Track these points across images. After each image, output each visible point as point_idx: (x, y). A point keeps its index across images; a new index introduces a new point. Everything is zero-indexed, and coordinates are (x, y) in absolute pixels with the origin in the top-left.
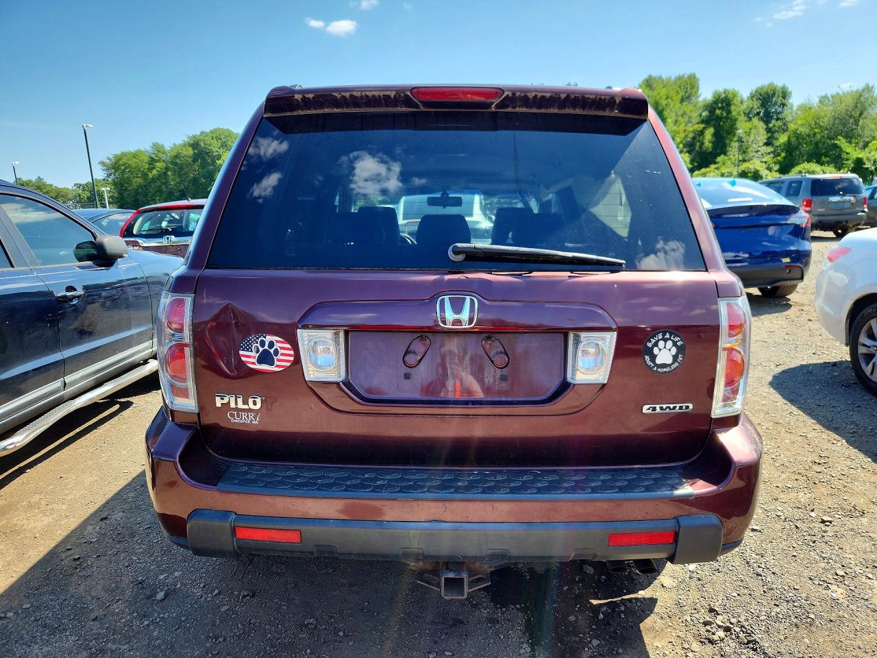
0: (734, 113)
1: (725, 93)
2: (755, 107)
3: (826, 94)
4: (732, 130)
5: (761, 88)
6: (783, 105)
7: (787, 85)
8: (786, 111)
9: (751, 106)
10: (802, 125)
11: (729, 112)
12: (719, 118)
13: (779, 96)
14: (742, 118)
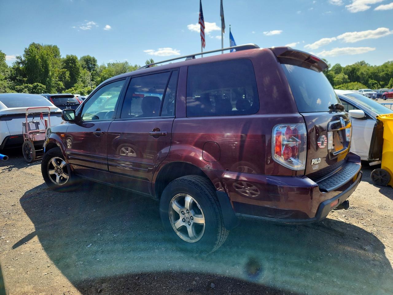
0: (77, 66)
1: (72, 56)
2: (84, 64)
3: (110, 63)
4: (78, 73)
5: (85, 57)
6: (94, 65)
7: (94, 57)
8: (96, 67)
9: (82, 64)
10: (106, 74)
11: (75, 65)
12: (71, 67)
13: (92, 61)
14: (81, 68)
